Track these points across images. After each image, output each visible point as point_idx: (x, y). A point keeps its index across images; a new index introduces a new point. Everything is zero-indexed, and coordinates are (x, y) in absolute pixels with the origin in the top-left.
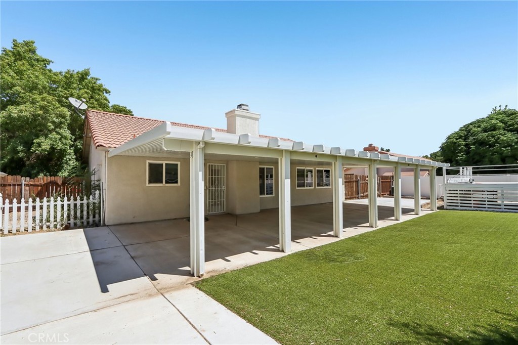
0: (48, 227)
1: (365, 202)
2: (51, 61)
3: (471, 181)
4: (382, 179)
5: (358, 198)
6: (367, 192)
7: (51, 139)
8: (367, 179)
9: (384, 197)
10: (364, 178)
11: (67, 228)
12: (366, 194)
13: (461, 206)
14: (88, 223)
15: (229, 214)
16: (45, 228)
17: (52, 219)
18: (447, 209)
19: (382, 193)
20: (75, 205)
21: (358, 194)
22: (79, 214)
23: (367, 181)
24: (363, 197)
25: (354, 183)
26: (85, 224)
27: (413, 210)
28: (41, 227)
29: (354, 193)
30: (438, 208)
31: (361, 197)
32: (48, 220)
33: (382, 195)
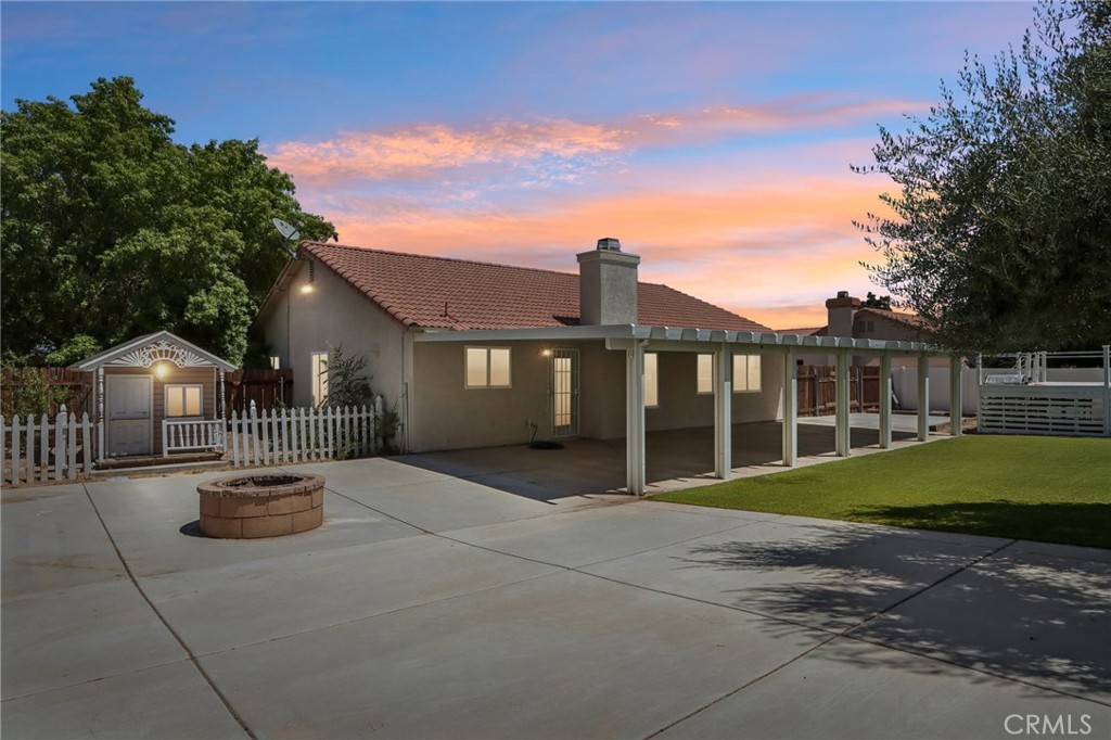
0: (318, 455)
1: (829, 421)
2: (170, 120)
3: (1027, 380)
4: (865, 374)
5: (814, 414)
6: (833, 400)
7: (217, 295)
8: (833, 373)
9: (868, 412)
10: (826, 371)
11: (351, 456)
12: (830, 405)
13: (1007, 427)
14: (369, 449)
15: (584, 439)
16: (313, 457)
17: (322, 442)
18: (982, 434)
19: (863, 404)
20: (351, 420)
21: (814, 405)
22: (356, 436)
23: (834, 377)
24: (825, 412)
25: (807, 383)
26: (365, 451)
27: (914, 435)
28: (309, 456)
29: (806, 404)
30: (964, 432)
31: (820, 411)
32: (317, 445)
33: (865, 407)
